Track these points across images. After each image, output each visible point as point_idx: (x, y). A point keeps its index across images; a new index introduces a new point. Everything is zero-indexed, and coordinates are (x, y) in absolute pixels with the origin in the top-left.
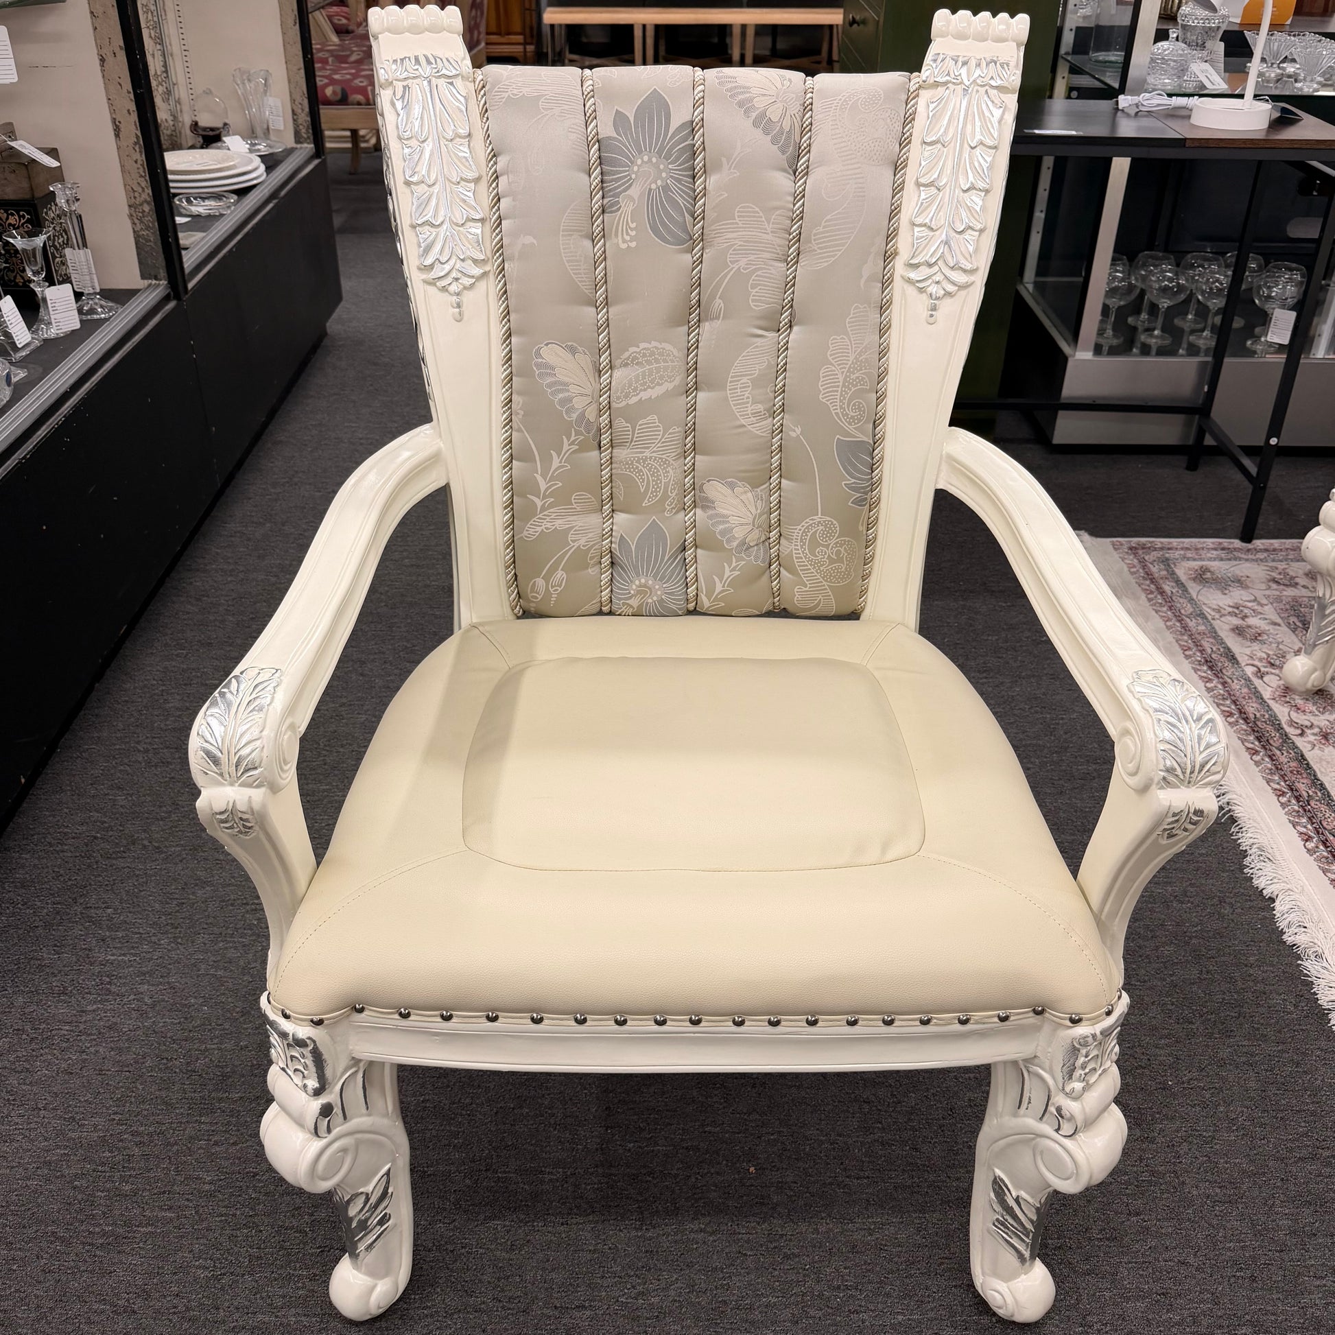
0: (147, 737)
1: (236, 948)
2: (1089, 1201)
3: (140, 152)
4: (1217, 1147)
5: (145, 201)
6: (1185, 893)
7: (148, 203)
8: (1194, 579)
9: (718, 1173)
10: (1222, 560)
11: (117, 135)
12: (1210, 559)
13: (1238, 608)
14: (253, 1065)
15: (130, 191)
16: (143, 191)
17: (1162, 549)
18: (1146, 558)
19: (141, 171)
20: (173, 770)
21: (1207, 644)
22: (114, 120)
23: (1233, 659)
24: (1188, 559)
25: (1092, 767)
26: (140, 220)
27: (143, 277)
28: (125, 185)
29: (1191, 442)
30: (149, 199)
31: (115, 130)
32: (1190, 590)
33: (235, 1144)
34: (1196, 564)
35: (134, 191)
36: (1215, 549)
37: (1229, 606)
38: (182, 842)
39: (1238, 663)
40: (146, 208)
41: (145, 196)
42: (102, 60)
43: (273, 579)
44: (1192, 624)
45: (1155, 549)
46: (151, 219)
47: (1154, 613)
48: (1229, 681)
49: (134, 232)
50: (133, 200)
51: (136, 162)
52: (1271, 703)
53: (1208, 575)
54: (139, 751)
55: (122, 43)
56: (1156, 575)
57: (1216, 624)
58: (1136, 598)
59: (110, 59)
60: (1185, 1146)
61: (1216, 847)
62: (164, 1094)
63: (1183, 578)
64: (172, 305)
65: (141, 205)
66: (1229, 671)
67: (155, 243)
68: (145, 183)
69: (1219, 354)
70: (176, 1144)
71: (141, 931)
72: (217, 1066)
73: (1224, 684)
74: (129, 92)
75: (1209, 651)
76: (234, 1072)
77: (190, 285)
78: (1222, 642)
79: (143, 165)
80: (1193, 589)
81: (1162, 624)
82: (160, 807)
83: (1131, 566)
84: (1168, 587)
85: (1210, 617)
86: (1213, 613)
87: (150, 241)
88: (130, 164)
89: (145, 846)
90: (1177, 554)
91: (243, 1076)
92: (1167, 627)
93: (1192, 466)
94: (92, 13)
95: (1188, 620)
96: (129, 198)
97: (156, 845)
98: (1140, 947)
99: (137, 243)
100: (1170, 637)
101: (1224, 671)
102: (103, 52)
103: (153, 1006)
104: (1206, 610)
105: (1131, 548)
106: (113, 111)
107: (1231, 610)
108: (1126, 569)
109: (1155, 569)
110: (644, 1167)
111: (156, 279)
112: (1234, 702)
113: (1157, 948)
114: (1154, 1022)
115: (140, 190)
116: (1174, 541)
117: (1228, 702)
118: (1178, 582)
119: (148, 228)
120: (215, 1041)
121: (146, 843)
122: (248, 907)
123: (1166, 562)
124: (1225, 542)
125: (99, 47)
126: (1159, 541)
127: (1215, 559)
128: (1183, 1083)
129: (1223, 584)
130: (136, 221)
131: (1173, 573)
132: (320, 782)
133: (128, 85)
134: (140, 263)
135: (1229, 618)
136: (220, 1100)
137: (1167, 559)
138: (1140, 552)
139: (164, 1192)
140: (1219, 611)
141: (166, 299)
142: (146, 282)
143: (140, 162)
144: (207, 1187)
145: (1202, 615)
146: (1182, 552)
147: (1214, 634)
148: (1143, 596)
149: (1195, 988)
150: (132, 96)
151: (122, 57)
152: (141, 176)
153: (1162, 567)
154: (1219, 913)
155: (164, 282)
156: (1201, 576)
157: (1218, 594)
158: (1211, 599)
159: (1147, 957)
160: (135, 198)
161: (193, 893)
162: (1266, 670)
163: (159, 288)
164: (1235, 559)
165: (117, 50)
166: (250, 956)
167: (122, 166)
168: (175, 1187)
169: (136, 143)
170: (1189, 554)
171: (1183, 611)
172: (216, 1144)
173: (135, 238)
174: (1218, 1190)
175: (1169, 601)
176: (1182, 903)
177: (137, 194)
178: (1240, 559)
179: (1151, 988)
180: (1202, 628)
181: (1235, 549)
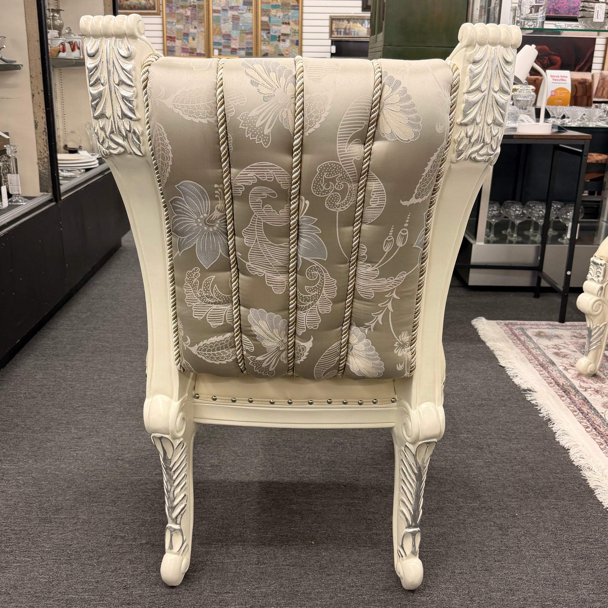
0: (26, 388)
1: (65, 464)
2: (476, 557)
3: (46, 135)
4: (539, 538)
5: (46, 157)
6: (527, 447)
7: (47, 158)
8: (536, 336)
9: (296, 544)
10: (549, 328)
11: (36, 128)
12: (544, 329)
13: (556, 346)
14: (71, 506)
15: (39, 152)
16: (45, 152)
17: (520, 325)
18: (513, 327)
19: (45, 144)
20: (37, 400)
21: (541, 358)
22: (35, 122)
23: (553, 364)
24: (533, 328)
25: (484, 402)
26: (43, 166)
27: (41, 191)
28: (37, 150)
29: (535, 285)
30: (47, 156)
31: (35, 126)
32: (533, 339)
33: (61, 534)
34: (537, 330)
35: (41, 152)
36: (546, 325)
37: (552, 345)
38: (41, 426)
39: (555, 365)
40: (46, 160)
41: (46, 155)
42: (33, 96)
43: (90, 332)
44: (534, 351)
45: (517, 325)
46: (47, 165)
47: (516, 347)
48: (551, 371)
49: (39, 170)
50: (40, 156)
51: (43, 139)
52: (571, 380)
53: (543, 334)
54: (21, 393)
55: (43, 89)
56: (517, 334)
57: (546, 352)
58: (508, 342)
59: (36, 95)
60: (523, 538)
61: (543, 431)
62: (27, 516)
63: (530, 335)
64: (53, 204)
65: (44, 158)
66: (551, 368)
67: (48, 176)
68: (46, 149)
69: (544, 242)
70: (33, 534)
71: (19, 457)
72: (54, 506)
73: (548, 372)
74: (43, 109)
75: (542, 361)
76: (62, 508)
77: (62, 198)
78: (548, 358)
79: (46, 141)
80: (535, 339)
81: (519, 351)
82: (31, 413)
83: (504, 331)
84: (523, 338)
85: (542, 349)
86: (544, 347)
87: (46, 175)
88: (41, 141)
89: (22, 428)
90: (528, 326)
91: (67, 510)
92: (522, 352)
93: (537, 296)
94: (31, 76)
95: (532, 350)
96: (38, 155)
97: (28, 427)
98: (504, 466)
99: (40, 175)
100: (523, 356)
101: (549, 368)
102: (33, 92)
103: (24, 484)
104: (541, 346)
105: (505, 324)
106: (35, 117)
107: (553, 346)
108: (503, 331)
109: (517, 332)
110: (261, 542)
111: (47, 192)
112: (553, 379)
113: (512, 466)
114: (510, 493)
115: (44, 152)
116: (527, 322)
117: (550, 379)
118: (528, 336)
119: (46, 169)
120: (54, 497)
121: (23, 426)
122: (72, 449)
123: (522, 329)
124: (551, 323)
125: (32, 90)
126: (519, 322)
127: (546, 328)
128: (523, 515)
129: (549, 337)
130: (41, 166)
131: (525, 333)
132: (109, 405)
133: (43, 106)
134: (41, 184)
135: (552, 349)
136: (55, 518)
137: (523, 328)
138: (510, 326)
139: (26, 551)
140: (547, 347)
141: (50, 201)
142: (42, 193)
143: (45, 140)
144: (47, 549)
145: (539, 348)
146: (530, 326)
147: (545, 355)
148: (511, 341)
149: (530, 481)
150: (45, 111)
151: (42, 95)
152: (45, 146)
153: (520, 331)
154: (543, 454)
155: (50, 194)
156: (539, 335)
157: (547, 341)
158: (543, 343)
159: (508, 469)
160: (41, 155)
161: (45, 444)
162: (569, 368)
163: (48, 196)
164: (556, 328)
165: (40, 92)
166: (72, 467)
167: (37, 141)
168: (31, 549)
169: (44, 131)
170: (533, 327)
171: (530, 347)
172: (52, 534)
173: (39, 173)
174: (538, 553)
175: (524, 344)
176: (525, 451)
177: (42, 154)
178: (558, 328)
179: (509, 481)
180: (538, 353)
181: (556, 325)
